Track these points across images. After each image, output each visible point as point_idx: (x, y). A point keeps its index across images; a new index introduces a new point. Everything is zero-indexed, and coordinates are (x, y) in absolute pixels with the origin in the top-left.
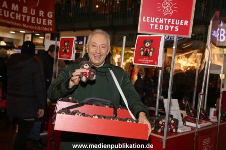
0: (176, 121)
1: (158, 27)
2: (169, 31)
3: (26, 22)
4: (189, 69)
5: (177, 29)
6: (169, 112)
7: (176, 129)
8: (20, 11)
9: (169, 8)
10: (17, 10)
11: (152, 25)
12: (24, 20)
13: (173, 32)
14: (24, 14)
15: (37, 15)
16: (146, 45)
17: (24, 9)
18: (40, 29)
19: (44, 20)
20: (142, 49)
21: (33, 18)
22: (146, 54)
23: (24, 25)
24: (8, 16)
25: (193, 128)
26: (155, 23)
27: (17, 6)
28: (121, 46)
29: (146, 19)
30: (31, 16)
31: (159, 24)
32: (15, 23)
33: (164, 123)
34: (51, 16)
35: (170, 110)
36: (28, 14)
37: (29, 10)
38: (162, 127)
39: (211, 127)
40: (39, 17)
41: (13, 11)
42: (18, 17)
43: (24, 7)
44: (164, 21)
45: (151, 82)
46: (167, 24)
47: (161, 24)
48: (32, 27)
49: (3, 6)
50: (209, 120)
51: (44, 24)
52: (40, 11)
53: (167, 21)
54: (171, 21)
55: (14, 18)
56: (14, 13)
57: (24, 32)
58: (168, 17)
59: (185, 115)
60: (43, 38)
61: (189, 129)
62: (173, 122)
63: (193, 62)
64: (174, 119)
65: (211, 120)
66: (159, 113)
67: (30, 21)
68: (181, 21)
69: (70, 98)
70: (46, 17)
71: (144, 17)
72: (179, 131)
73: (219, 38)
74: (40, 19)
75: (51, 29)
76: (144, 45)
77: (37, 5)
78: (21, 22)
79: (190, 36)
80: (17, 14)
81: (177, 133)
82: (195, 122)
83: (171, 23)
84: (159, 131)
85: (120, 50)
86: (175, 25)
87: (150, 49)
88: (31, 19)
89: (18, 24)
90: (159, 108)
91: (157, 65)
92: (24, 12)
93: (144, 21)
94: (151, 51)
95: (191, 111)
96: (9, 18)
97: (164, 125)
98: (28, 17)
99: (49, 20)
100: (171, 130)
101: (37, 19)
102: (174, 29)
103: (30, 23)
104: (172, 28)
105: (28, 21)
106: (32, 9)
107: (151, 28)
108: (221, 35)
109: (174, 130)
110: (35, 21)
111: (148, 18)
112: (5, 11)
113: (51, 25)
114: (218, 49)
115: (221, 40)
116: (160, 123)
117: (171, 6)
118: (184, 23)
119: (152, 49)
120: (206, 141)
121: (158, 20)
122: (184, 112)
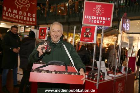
0: (104, 74)
1: (94, 21)
2: (99, 24)
3: (21, 20)
4: (109, 45)
5: (104, 23)
6: (100, 69)
7: (104, 78)
8: (18, 14)
9: (99, 11)
10: (16, 13)
11: (90, 20)
12: (20, 18)
13: (102, 24)
14: (20, 15)
15: (27, 16)
16: (87, 31)
17: (20, 13)
18: (29, 23)
19: (31, 18)
20: (85, 33)
21: (25, 17)
22: (87, 36)
23: (20, 21)
24: (11, 16)
25: (113, 77)
26: (91, 19)
27: (16, 11)
28: (73, 33)
29: (87, 17)
30: (24, 16)
31: (94, 20)
32: (15, 20)
33: (97, 74)
34: (35, 16)
35: (100, 68)
36: (22, 15)
37: (23, 13)
38: (96, 77)
39: (123, 77)
40: (28, 17)
41: (14, 13)
42: (17, 17)
43: (20, 12)
44: (97, 18)
45: (90, 52)
46: (98, 20)
47: (95, 20)
48: (24, 22)
49: (9, 11)
50: (121, 73)
51: (31, 20)
52: (29, 14)
53: (98, 18)
54: (101, 18)
55: (14, 17)
56: (14, 15)
57: (20, 25)
58: (99, 16)
59: (108, 70)
60: (30, 28)
61: (111, 78)
62: (102, 74)
63: (112, 41)
64: (103, 73)
65: (123, 73)
66: (94, 69)
67: (23, 19)
68: (106, 18)
69: (41, 62)
70: (32, 17)
71: (86, 16)
72: (105, 79)
73: (126, 28)
74: (29, 18)
75: (34, 23)
76: (86, 31)
77: (27, 10)
78: (18, 19)
79: (111, 26)
80: (16, 15)
81: (104, 80)
82: (114, 74)
83: (100, 19)
84: (95, 79)
85: (72, 35)
86: (103, 20)
87: (89, 33)
88: (23, 18)
89: (16, 21)
90: (94, 66)
91: (93, 42)
92: (20, 14)
93: (86, 18)
94: (89, 34)
95: (112, 68)
96: (12, 18)
97: (97, 76)
98: (22, 17)
99: (33, 19)
100: (101, 78)
101: (27, 18)
102: (102, 22)
103: (23, 20)
104: (101, 22)
105: (22, 19)
106: (24, 13)
107: (90, 22)
108: (127, 27)
109: (103, 79)
110: (26, 19)
111: (88, 16)
112: (10, 14)
113: (35, 21)
114: (126, 34)
115: (127, 30)
116: (95, 74)
117: (100, 9)
118: (107, 19)
119: (90, 33)
120: (120, 85)
121: (93, 18)
122: (108, 69)
